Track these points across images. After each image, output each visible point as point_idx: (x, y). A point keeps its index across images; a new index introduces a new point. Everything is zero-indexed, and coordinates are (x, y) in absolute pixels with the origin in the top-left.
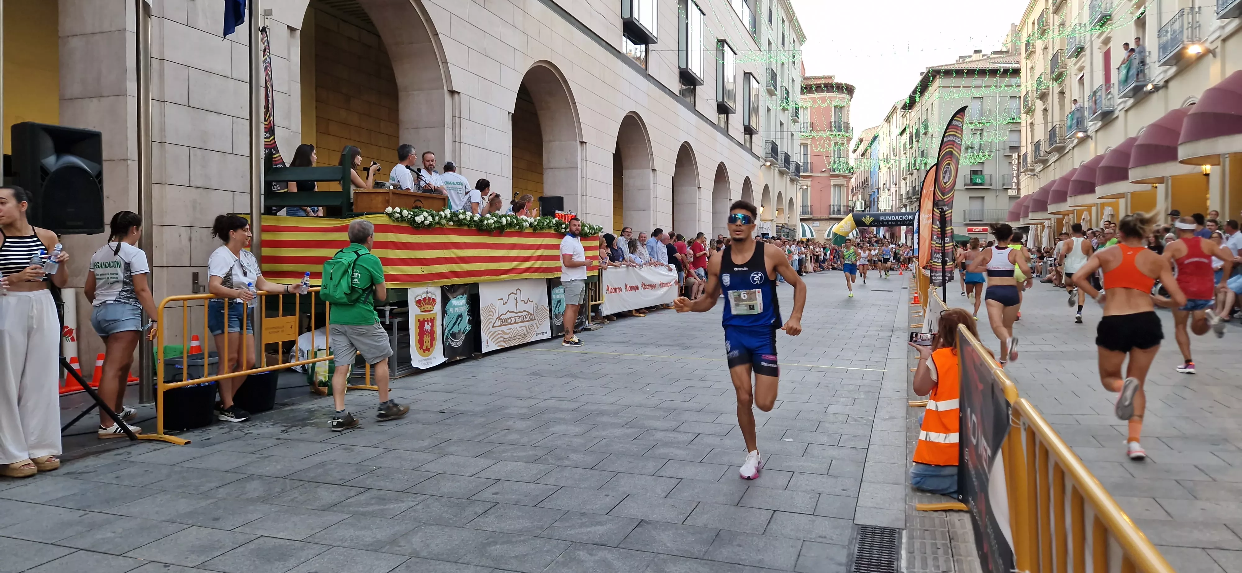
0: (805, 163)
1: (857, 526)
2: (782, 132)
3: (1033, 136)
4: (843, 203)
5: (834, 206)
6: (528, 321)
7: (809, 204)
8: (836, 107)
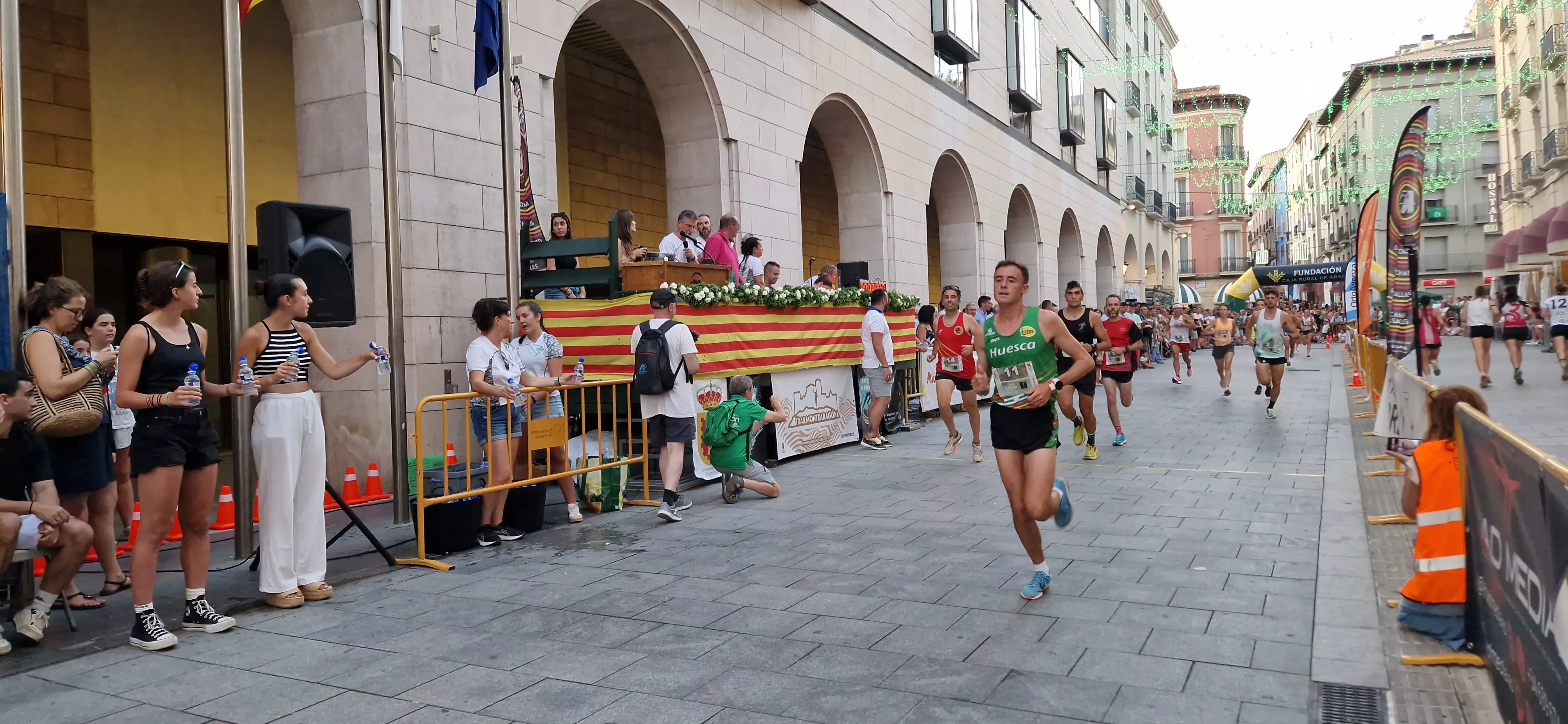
0: (1183, 204)
1: (1316, 684)
2: (1149, 164)
3: (1518, 149)
4: (1239, 254)
5: (1226, 259)
6: (831, 419)
7: (1190, 258)
8: (1222, 127)
